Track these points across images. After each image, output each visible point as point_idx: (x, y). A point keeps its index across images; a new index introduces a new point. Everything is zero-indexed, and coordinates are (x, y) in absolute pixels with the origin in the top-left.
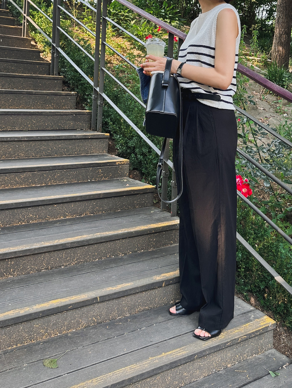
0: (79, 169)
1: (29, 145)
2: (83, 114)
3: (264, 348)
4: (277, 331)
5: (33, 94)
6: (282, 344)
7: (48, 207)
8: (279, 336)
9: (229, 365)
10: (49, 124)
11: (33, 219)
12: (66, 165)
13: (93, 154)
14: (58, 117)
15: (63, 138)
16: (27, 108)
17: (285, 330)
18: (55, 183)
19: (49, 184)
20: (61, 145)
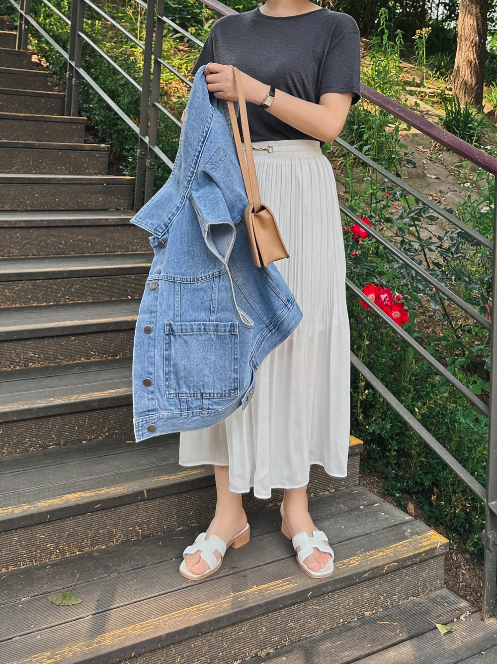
0: (113, 277)
1: (28, 236)
2: (120, 182)
3: (428, 586)
4: (453, 560)
5: (36, 147)
6: (462, 582)
7: (61, 340)
8: (456, 568)
9: (368, 613)
10: (62, 200)
11: (35, 360)
12: (91, 270)
13: (137, 252)
14: (77, 188)
15: (87, 223)
16: (24, 173)
17: (466, 559)
18: (71, 301)
19: (62, 302)
20: (81, 235)
